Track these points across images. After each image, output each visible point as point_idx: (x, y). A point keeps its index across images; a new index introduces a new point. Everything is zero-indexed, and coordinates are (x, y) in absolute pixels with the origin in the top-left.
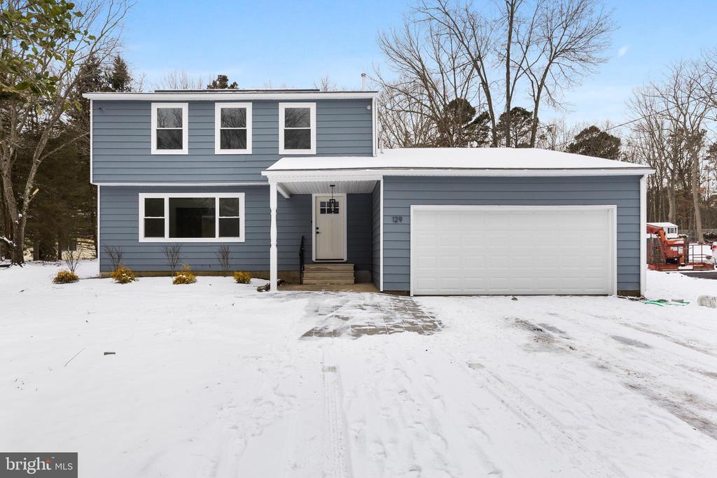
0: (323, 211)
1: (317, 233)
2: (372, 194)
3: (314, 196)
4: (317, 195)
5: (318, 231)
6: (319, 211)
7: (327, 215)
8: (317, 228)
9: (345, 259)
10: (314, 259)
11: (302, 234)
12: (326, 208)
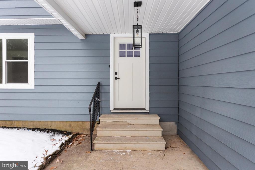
0: (122, 55)
1: (116, 78)
2: (178, 34)
3: (112, 36)
4: (116, 35)
5: (116, 76)
6: (118, 54)
7: (126, 59)
8: (116, 73)
9: (148, 109)
10: (112, 108)
11: (99, 80)
12: (126, 50)
